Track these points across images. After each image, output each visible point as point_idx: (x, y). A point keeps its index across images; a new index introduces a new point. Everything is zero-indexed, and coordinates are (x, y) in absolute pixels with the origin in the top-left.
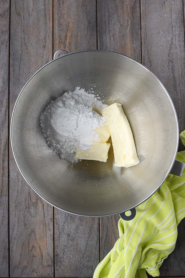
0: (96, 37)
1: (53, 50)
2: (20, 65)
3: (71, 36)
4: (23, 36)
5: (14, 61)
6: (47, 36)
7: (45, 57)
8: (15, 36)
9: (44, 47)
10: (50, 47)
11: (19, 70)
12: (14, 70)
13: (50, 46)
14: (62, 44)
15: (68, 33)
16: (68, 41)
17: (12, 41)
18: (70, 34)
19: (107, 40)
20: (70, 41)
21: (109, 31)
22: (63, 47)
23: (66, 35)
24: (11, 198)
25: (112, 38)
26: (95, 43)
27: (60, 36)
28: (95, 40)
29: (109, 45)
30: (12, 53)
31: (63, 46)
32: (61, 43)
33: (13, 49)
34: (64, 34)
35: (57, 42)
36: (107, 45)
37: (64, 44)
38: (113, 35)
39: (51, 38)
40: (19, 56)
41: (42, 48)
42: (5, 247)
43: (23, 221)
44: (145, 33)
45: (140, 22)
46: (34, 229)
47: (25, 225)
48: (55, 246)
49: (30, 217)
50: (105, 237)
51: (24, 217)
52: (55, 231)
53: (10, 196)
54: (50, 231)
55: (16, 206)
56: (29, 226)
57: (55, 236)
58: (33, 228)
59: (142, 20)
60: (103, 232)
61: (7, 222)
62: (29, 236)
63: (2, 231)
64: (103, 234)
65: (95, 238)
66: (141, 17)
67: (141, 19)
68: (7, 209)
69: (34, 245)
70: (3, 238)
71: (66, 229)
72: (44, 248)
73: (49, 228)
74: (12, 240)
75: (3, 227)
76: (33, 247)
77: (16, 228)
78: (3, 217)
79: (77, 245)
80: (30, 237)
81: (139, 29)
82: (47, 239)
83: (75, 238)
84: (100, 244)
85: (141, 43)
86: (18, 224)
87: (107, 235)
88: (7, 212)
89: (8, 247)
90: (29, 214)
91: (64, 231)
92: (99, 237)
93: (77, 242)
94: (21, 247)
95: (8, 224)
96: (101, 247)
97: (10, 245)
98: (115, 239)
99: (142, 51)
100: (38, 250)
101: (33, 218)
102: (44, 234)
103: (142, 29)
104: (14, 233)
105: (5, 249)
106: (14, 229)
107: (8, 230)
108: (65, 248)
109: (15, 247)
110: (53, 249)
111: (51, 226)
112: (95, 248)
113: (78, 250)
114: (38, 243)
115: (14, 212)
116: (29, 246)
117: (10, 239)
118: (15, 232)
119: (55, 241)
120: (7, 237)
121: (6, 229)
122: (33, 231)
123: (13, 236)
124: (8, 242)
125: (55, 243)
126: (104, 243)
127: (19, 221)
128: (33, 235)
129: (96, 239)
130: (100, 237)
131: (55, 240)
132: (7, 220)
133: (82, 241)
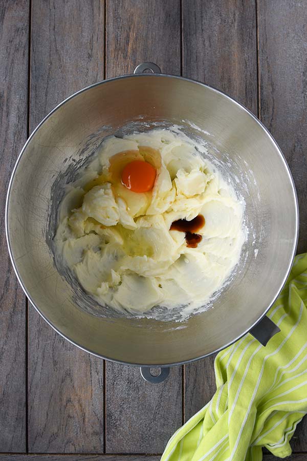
0: (179, 41)
1: (105, 62)
2: (47, 87)
3: (136, 38)
4: (53, 37)
5: (37, 81)
6: (95, 38)
7: (90, 73)
8: (39, 37)
9: (90, 56)
10: (99, 57)
11: (46, 96)
12: (36, 96)
13: (100, 54)
14: (120, 52)
15: (131, 33)
16: (130, 46)
17: (33, 46)
18: (134, 34)
19: (198, 45)
20: (134, 47)
21: (203, 30)
22: (122, 57)
23: (128, 36)
24: (31, 317)
25: (207, 43)
26: (178, 51)
27: (116, 38)
28: (178, 46)
29: (202, 54)
30: (34, 66)
31: (122, 55)
32: (119, 49)
33: (35, 60)
34: (125, 35)
35: (111, 48)
36: (198, 54)
37: (125, 51)
38: (210, 38)
39: (101, 40)
40: (46, 71)
41: (86, 57)
42: (20, 400)
43: (51, 356)
44: (265, 35)
45: (255, 15)
46: (70, 370)
47: (55, 363)
48: (106, 399)
49: (64, 350)
50: (191, 385)
51: (53, 350)
52: (106, 373)
53: (28, 313)
54: (98, 374)
55: (39, 331)
56: (62, 366)
57: (106, 382)
58: (68, 368)
59: (258, 12)
60: (188, 377)
61: (24, 358)
62: (62, 382)
63: (16, 374)
64: (189, 379)
65: (174, 386)
66: (256, 7)
67: (256, 11)
68: (24, 336)
69: (70, 398)
70: (17, 385)
71: (125, 371)
72: (87, 404)
73: (97, 369)
74: (33, 390)
75: (17, 366)
76: (69, 401)
77: (39, 367)
78: (18, 349)
79: (144, 397)
80: (63, 384)
81: (253, 27)
82: (93, 387)
83: (141, 386)
84: (183, 397)
85: (257, 51)
86: (43, 361)
87: (195, 380)
88: (24, 341)
89: (24, 400)
90: (62, 344)
91: (123, 374)
92: (181, 385)
93: (144, 392)
94: (49, 401)
95: (25, 360)
96: (184, 402)
97: (29, 398)
98: (209, 388)
99: (259, 65)
100: (77, 406)
101: (68, 351)
102: (87, 379)
103: (258, 28)
104: (36, 376)
105: (20, 404)
106: (35, 370)
107: (25, 372)
108: (123, 403)
109: (36, 402)
110: (103, 405)
111: (99, 366)
112: (175, 404)
113: (146, 406)
114: (77, 395)
115: (37, 341)
116: (61, 400)
117: (29, 388)
118: (38, 375)
119: (106, 391)
120: (23, 383)
121: (23, 370)
122: (69, 374)
123: (34, 383)
124: (25, 392)
125: (106, 394)
126: (191, 395)
127: (44, 357)
128: (68, 380)
129: (177, 387)
130: (184, 384)
131: (106, 389)
132: (24, 355)
133: (153, 391)
